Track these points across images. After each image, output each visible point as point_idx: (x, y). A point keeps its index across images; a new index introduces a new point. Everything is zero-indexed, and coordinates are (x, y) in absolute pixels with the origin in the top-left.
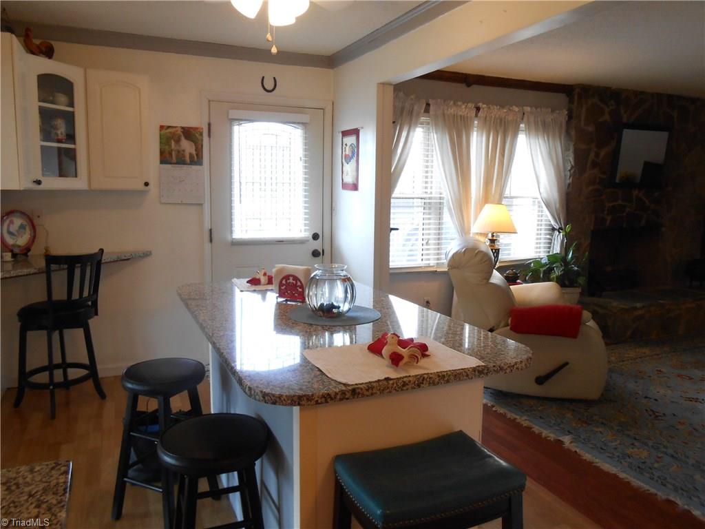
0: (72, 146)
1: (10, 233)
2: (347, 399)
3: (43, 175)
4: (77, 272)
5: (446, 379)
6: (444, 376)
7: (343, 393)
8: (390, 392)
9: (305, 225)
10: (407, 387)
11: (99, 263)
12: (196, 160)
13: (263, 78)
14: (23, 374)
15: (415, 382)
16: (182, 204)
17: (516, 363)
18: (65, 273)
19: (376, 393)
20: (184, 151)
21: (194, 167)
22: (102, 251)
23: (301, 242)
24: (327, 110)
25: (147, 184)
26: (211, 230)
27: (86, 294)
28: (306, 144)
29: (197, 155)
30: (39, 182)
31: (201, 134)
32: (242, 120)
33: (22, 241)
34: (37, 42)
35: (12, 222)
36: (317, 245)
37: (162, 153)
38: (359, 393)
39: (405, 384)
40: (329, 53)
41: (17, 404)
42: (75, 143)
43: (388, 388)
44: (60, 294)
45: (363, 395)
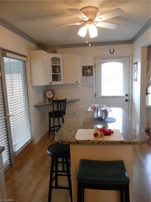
0: (60, 74)
1: (48, 95)
2: (76, 144)
3: (53, 81)
4: (59, 104)
5: (108, 143)
6: (107, 142)
7: (74, 142)
8: (89, 144)
9: (123, 92)
10: (94, 143)
11: (66, 102)
12: (91, 74)
13: (110, 50)
14: (50, 128)
15: (97, 143)
16: (87, 86)
17: (136, 142)
18: (57, 104)
19: (84, 144)
20: (88, 72)
21: (91, 76)
22: (66, 99)
23: (122, 97)
24: (130, 57)
25: (77, 82)
26: (95, 93)
27: (64, 109)
28: (123, 68)
29: (92, 73)
30: (51, 83)
31: (93, 68)
32: (104, 62)
33: (51, 96)
34: (53, 50)
35: (49, 92)
36: (127, 98)
37: (83, 73)
38: (79, 143)
39: (93, 142)
40: (131, 39)
41: (49, 134)
42: (60, 73)
43: (88, 143)
44: (56, 109)
45: (80, 144)
